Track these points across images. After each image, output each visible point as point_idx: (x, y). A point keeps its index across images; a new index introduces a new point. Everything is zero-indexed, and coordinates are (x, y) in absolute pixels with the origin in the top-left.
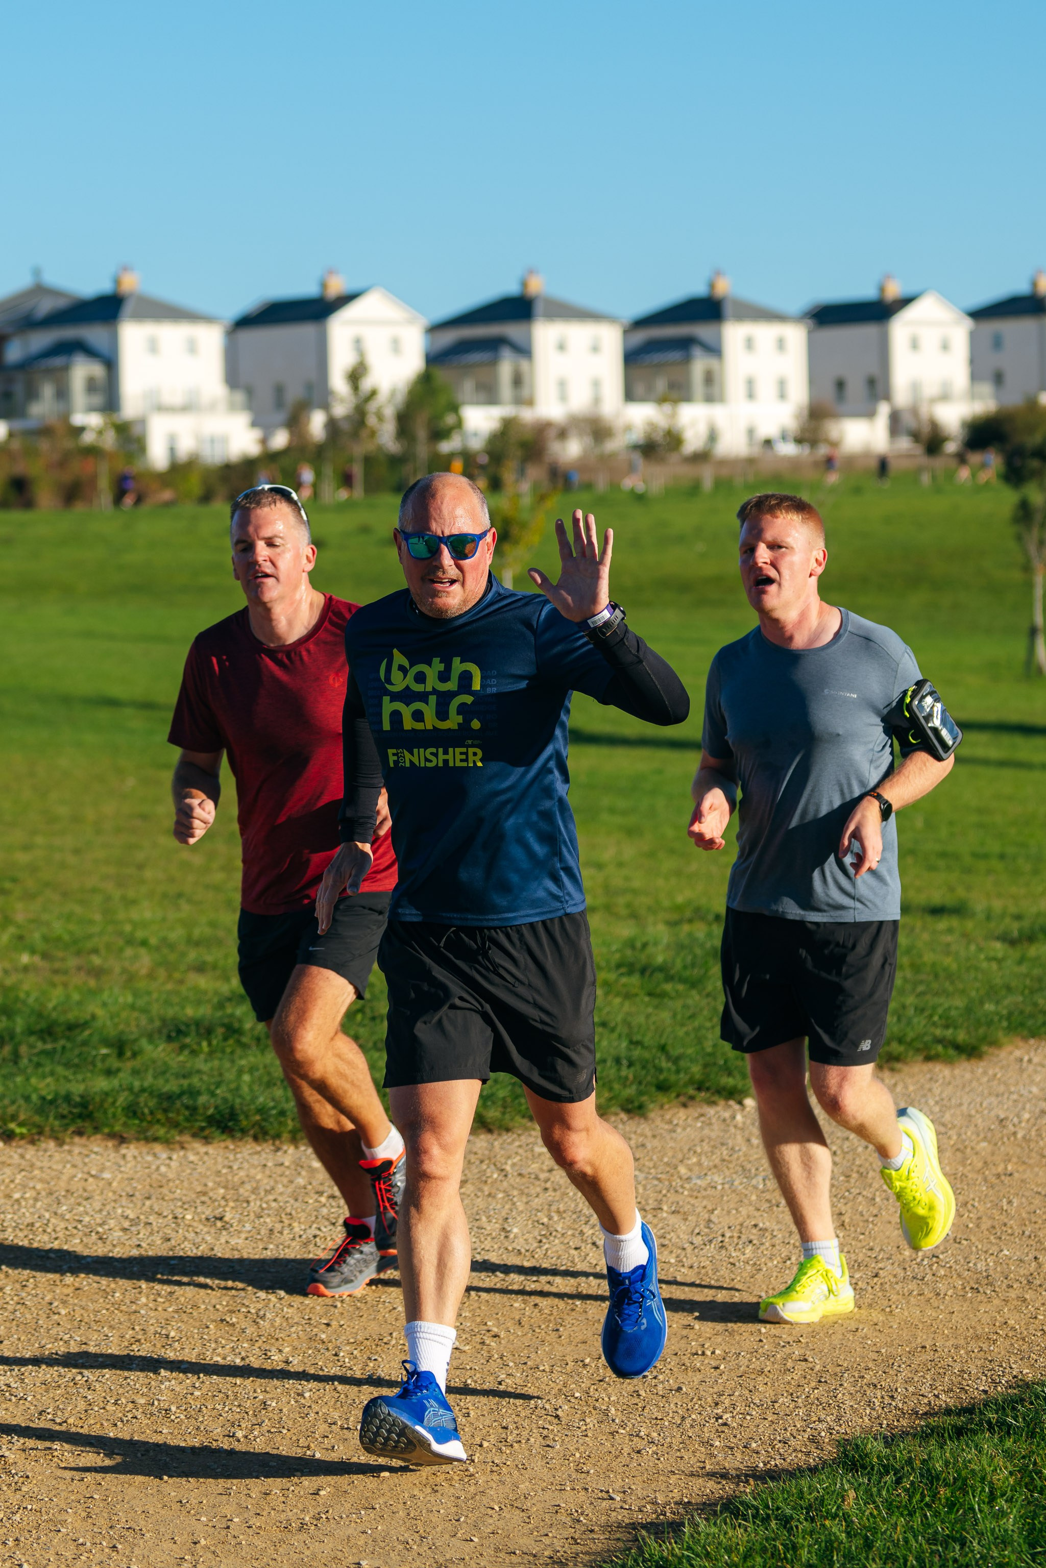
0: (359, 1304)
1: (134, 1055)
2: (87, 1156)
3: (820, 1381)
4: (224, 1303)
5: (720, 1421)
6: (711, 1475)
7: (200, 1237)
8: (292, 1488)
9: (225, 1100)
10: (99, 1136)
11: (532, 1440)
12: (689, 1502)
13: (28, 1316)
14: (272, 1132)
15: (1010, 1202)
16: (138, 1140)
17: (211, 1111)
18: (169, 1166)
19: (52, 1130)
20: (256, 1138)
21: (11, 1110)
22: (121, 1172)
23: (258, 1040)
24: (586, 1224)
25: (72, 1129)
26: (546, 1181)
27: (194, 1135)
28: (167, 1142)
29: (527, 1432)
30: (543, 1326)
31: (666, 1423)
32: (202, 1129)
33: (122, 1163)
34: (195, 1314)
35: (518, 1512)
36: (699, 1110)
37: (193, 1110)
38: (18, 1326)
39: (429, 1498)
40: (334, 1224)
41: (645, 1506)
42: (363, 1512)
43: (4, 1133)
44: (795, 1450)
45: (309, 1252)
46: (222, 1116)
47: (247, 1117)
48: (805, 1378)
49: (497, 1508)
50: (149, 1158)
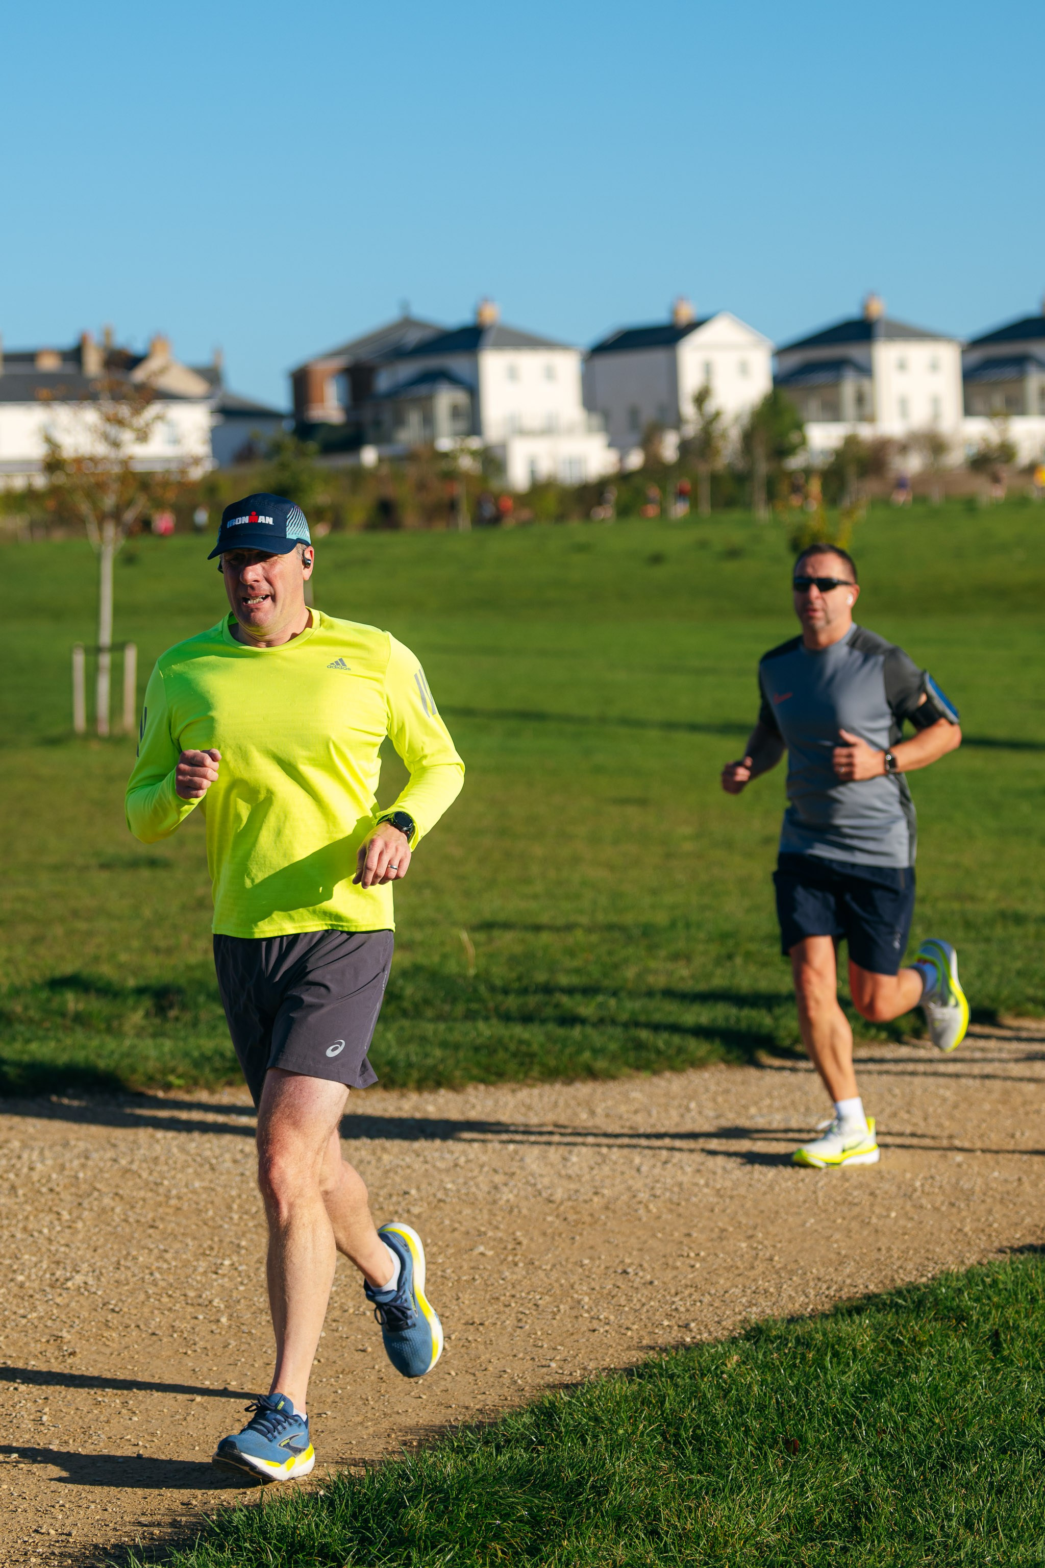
6: (644, 1347)
11: (508, 1322)
12: (614, 1368)
13: (127, 1230)
15: (1023, 1134)
21: (172, 1064)
25: (224, 1080)
26: (628, 1120)
31: (627, 1309)
38: (116, 1238)
40: (418, 1155)
41: (576, 1371)
44: (723, 1329)
45: (387, 1178)
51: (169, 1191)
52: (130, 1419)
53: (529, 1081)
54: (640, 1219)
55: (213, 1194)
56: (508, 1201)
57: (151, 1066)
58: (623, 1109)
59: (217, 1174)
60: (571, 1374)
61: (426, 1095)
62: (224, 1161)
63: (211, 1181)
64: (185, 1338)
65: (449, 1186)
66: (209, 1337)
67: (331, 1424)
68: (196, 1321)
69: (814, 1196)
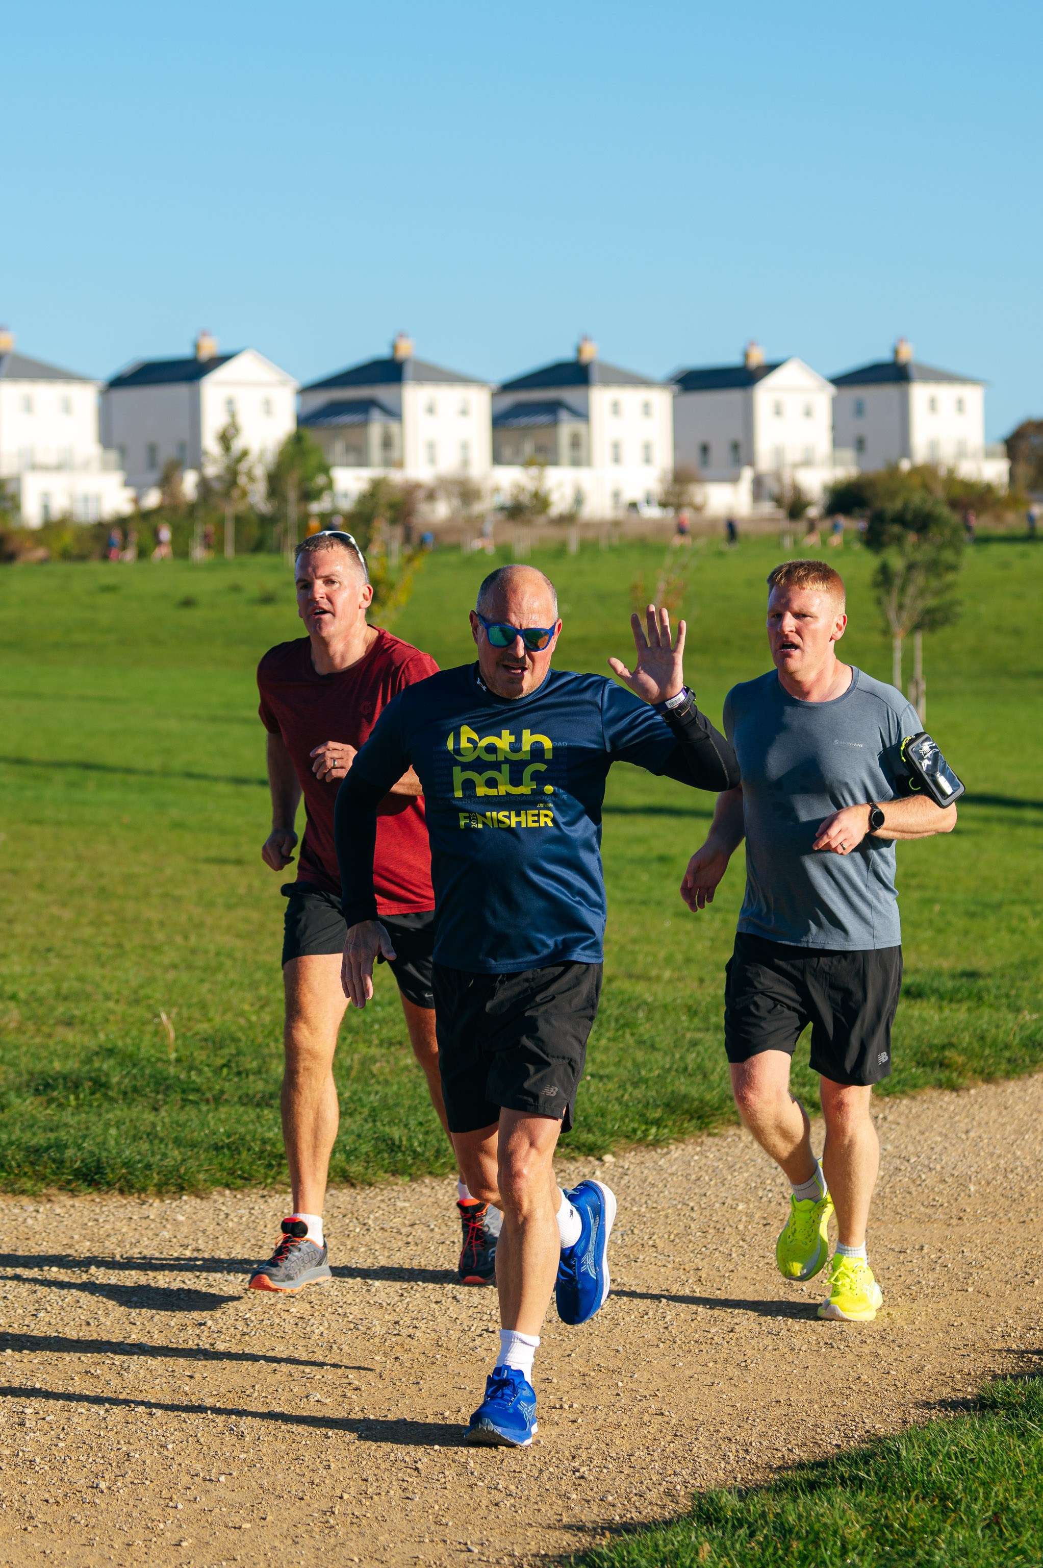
3: (676, 1435)
5: (577, 1474)
6: (568, 1527)
8: (155, 1539)
9: (92, 1154)
11: (392, 1492)
12: (546, 1555)
14: (137, 1186)
17: (78, 1165)
18: (35, 1218)
20: (121, 1192)
23: (125, 1094)
27: (61, 1189)
28: (34, 1195)
29: (387, 1484)
30: (403, 1380)
31: (524, 1476)
32: (69, 1182)
35: (377, 1563)
37: (60, 1163)
39: (289, 1549)
41: (502, 1559)
42: (224, 1564)
44: (651, 1503)
46: (89, 1169)
47: (113, 1170)
48: (661, 1431)
49: (356, 1560)
50: (17, 1211)
54: (483, 1360)
56: (322, 1334)
64: (18, 1510)
65: (247, 1316)
66: (44, 1507)
68: (23, 1488)
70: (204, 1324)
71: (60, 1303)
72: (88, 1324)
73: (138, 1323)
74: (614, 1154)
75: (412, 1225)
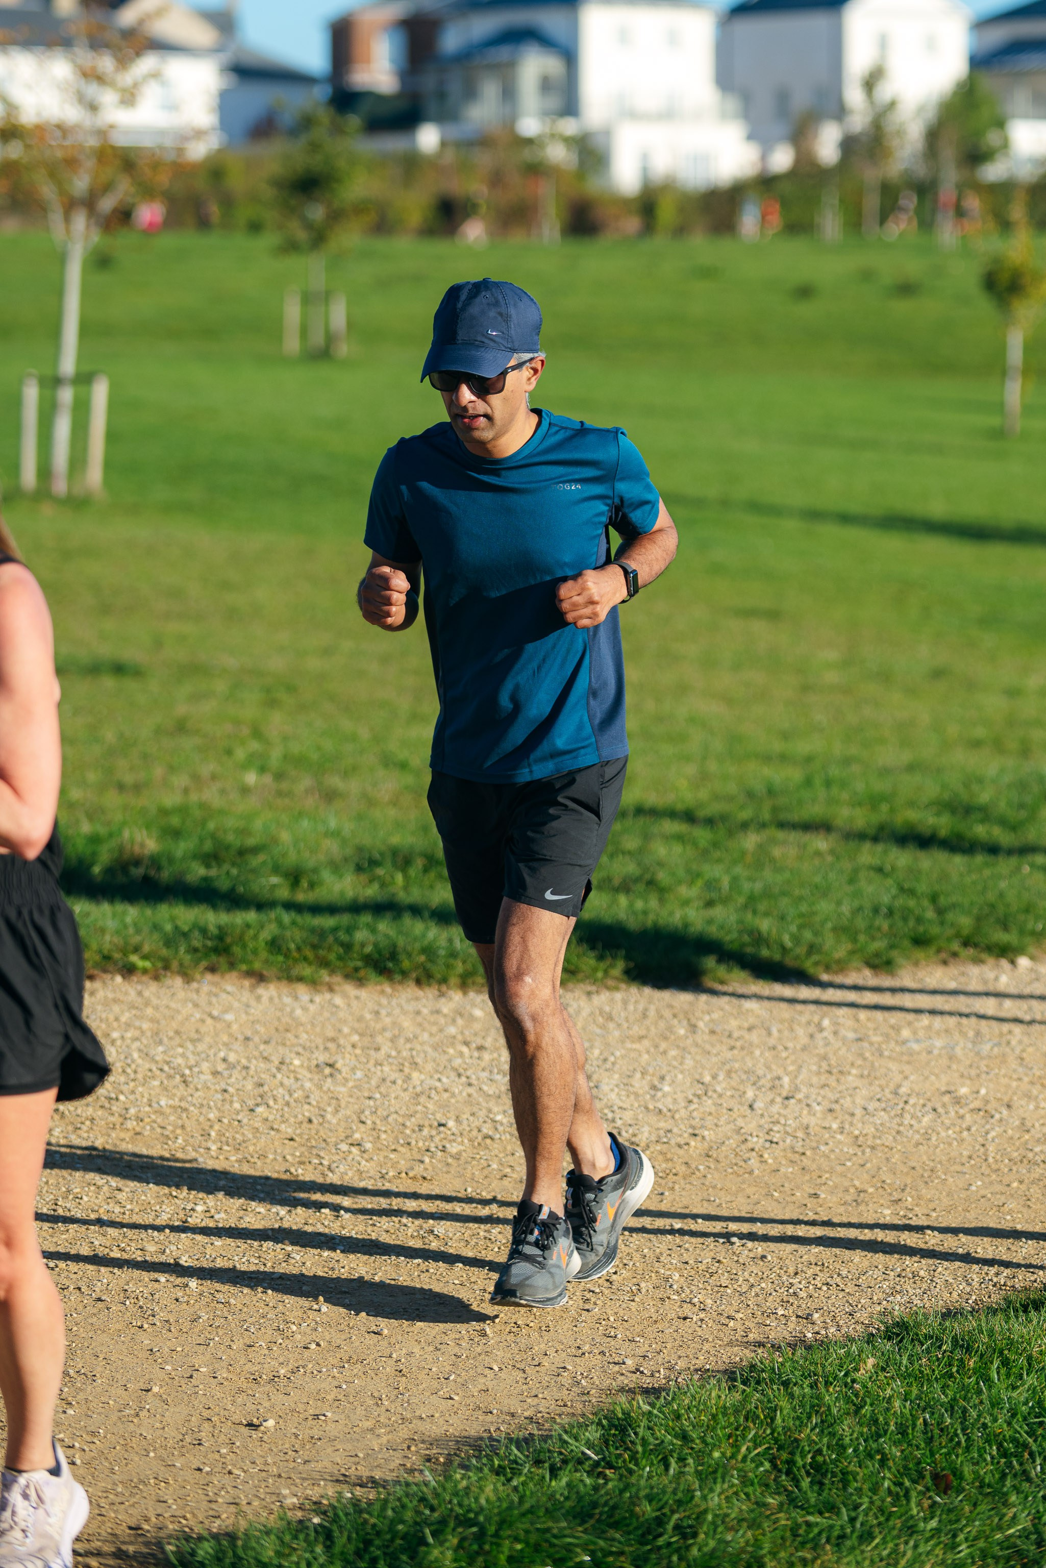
0: (450, 1160)
1: (312, 886)
2: (216, 995)
4: (298, 1154)
7: (299, 1083)
9: (387, 936)
10: (234, 974)
12: (710, 1370)
14: (437, 976)
16: (279, 979)
17: (368, 949)
18: (305, 1009)
19: (181, 965)
20: (418, 982)
21: (136, 939)
22: (247, 1013)
24: (754, 1084)
25: (204, 964)
27: (347, 976)
28: (314, 983)
31: (729, 1291)
32: (356, 970)
33: (253, 1003)
34: (259, 1163)
36: (962, 969)
37: (348, 947)
40: (459, 1075)
41: (659, 1372)
43: (124, 966)
44: (856, 1323)
46: (381, 955)
47: (409, 955)
50: (287, 1000)
51: (126, 1109)
52: (65, 1412)
53: (610, 982)
54: (751, 1172)
55: (184, 1115)
57: (108, 941)
58: (733, 1023)
59: (190, 1091)
60: (652, 1375)
61: (472, 994)
62: (201, 1072)
63: (180, 1100)
64: (141, 1307)
66: (173, 1306)
67: (332, 1430)
68: (156, 1285)
69: (982, 1149)
70: (444, 1125)
71: (287, 1098)
72: (310, 1121)
73: (369, 1122)
74: (1032, 958)
75: (750, 1029)
